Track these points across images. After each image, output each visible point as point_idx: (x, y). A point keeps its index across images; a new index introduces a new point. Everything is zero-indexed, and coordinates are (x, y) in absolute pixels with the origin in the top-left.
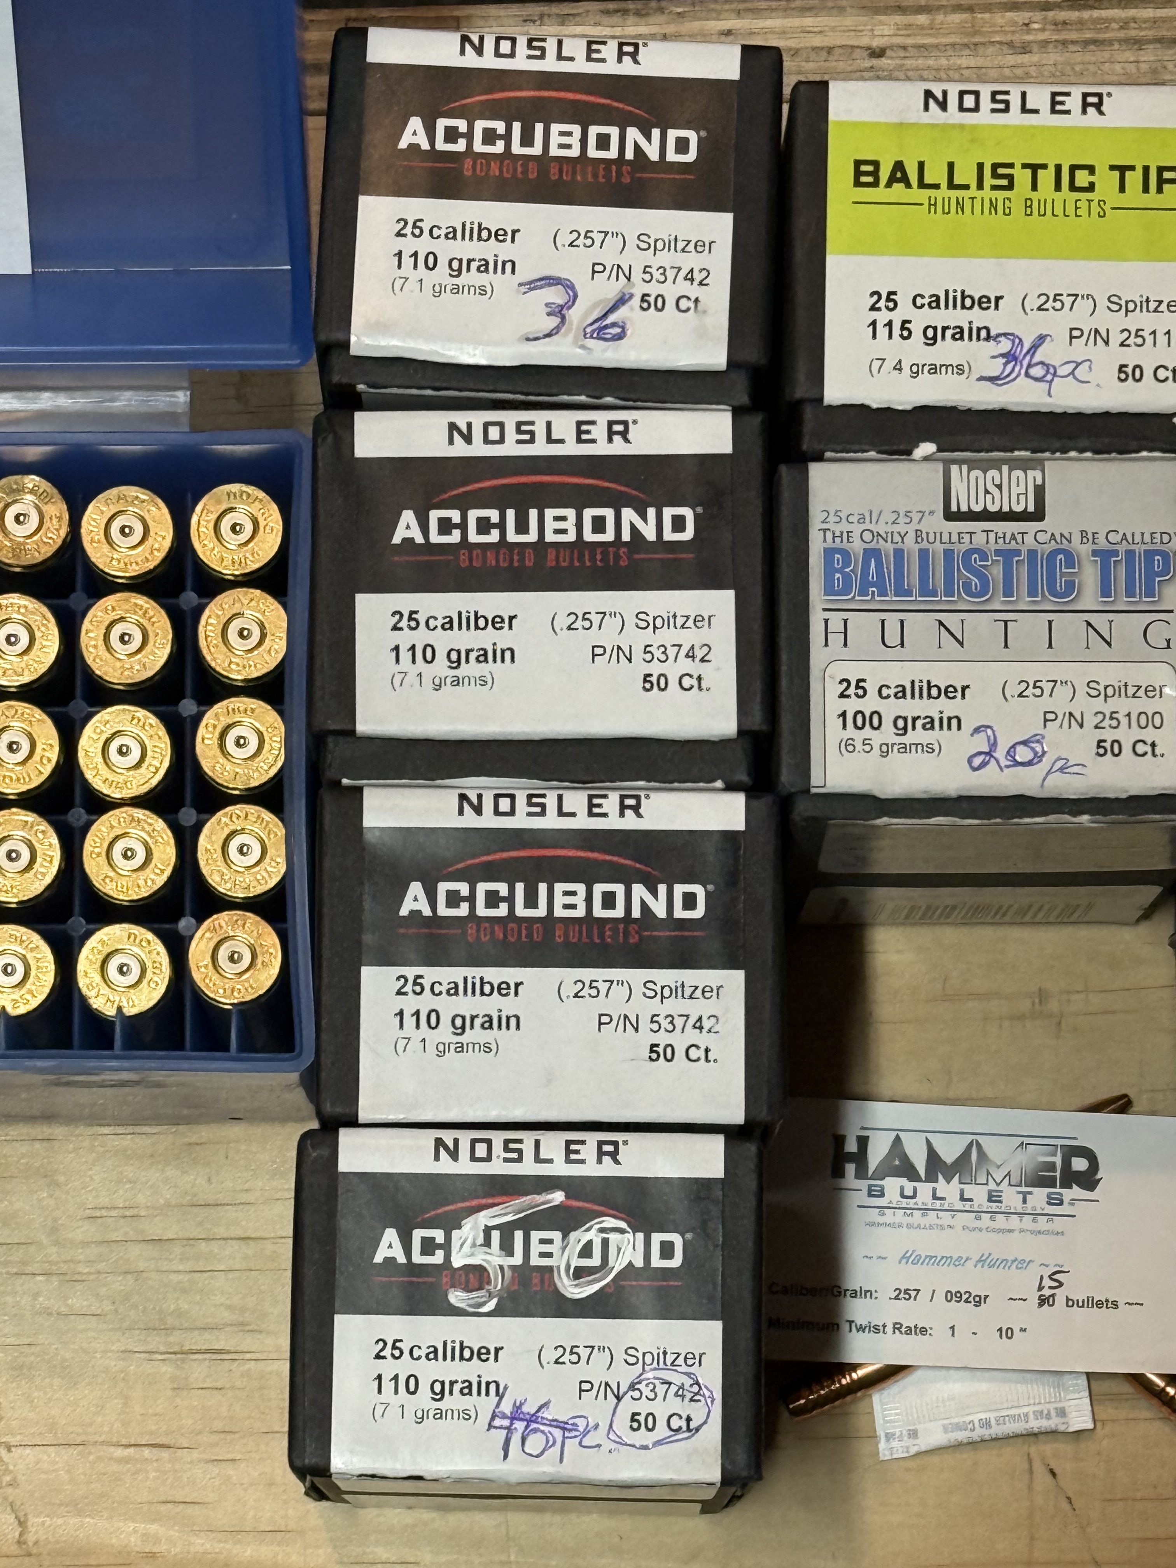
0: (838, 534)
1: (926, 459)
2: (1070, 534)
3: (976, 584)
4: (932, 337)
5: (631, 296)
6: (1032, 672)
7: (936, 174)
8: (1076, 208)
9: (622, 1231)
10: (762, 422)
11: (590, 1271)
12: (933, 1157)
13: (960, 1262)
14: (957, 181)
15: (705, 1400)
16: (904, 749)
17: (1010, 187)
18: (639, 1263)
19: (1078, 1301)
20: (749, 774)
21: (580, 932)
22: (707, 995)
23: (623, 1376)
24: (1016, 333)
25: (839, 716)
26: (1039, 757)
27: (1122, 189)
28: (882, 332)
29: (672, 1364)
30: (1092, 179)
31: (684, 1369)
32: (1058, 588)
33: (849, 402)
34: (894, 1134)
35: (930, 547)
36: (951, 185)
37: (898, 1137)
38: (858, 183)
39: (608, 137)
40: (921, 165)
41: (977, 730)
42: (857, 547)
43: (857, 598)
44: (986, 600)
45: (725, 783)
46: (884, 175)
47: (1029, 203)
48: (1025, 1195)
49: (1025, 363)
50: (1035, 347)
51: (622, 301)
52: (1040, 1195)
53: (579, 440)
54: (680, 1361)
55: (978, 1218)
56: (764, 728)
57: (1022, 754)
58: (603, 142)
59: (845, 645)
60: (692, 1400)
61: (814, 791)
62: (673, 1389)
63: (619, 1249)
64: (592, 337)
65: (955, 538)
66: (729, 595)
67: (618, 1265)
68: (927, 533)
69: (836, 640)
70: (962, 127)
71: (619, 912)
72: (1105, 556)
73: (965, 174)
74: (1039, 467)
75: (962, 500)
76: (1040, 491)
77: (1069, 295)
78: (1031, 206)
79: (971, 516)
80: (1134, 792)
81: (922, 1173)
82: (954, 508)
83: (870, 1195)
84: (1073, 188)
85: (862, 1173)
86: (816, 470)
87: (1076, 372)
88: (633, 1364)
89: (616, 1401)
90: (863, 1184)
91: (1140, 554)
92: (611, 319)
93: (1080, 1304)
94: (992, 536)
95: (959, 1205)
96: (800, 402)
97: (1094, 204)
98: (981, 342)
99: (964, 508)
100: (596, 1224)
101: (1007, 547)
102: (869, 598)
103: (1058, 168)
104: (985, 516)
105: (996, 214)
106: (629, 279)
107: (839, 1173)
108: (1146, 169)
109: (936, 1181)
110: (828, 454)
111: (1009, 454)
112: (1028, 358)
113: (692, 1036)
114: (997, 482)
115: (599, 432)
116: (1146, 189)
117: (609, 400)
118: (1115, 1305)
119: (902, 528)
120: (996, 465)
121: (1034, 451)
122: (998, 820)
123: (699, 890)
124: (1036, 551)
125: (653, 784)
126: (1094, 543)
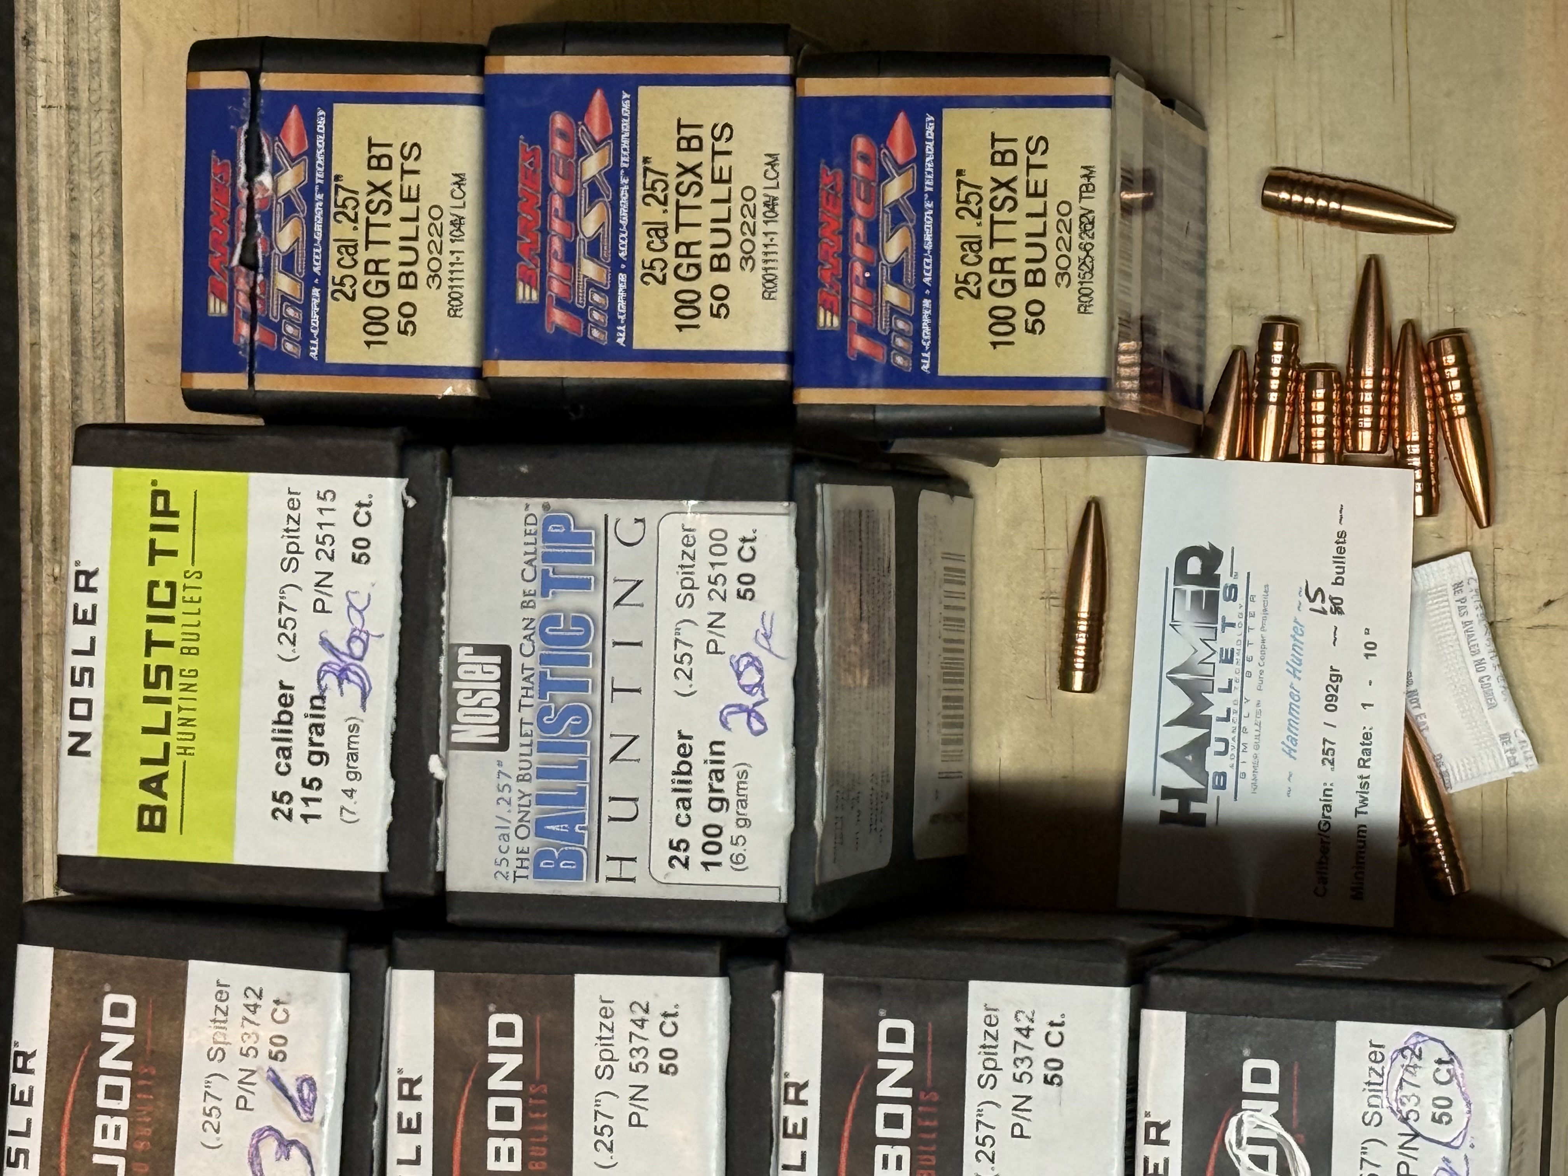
0: (519, 863)
1: (445, 765)
2: (524, 619)
3: (574, 720)
4: (319, 756)
5: (271, 1069)
6: (666, 665)
7: (154, 746)
8: (192, 602)
9: (1240, 1123)
10: (403, 938)
11: (1281, 1157)
12: (1185, 720)
13: (1295, 696)
14: (162, 725)
15: (1419, 1043)
16: (743, 802)
17: (169, 669)
18: (1274, 1106)
19: (1338, 573)
20: (766, 964)
21: (926, 1153)
22: (994, 1021)
23: (1393, 1128)
24: (318, 668)
25: (707, 869)
26: (754, 662)
27: (173, 553)
28: (314, 808)
29: (1381, 1076)
30: (162, 584)
31: (1387, 1064)
32: (581, 633)
33: (385, 845)
34: (1161, 761)
35: (535, 766)
36: (166, 731)
37: (1164, 756)
38: (162, 829)
39: (108, 1088)
40: (145, 761)
41: (724, 724)
42: (533, 844)
43: (586, 845)
44: (592, 711)
45: (774, 991)
46: (154, 801)
47: (185, 651)
48: (1226, 625)
49: (349, 660)
50: (332, 650)
51: (277, 1081)
52: (1227, 610)
53: (418, 1131)
54: (1378, 1067)
55: (1250, 675)
56: (718, 948)
57: (751, 677)
58: (114, 1093)
59: (633, 860)
60: (1419, 1057)
61: (784, 900)
62: (1407, 1076)
63: (1259, 1127)
64: (312, 1114)
65: (527, 741)
66: (581, 981)
67: (1275, 1129)
68: (521, 769)
69: (628, 870)
70: (107, 718)
71: (906, 1111)
72: (548, 585)
73: (155, 716)
74: (456, 648)
75: (488, 732)
76: (481, 650)
77: (280, 611)
78: (190, 649)
79: (504, 723)
80: (792, 560)
81: (1200, 732)
82: (496, 740)
83: (1224, 787)
84: (171, 604)
85: (1201, 796)
86: (454, 884)
87: (360, 608)
88: (1381, 1118)
89: (1419, 1139)
90: (1212, 793)
91: (548, 547)
92: (293, 1092)
93: (1341, 570)
94: (525, 701)
95: (1236, 694)
96: (385, 895)
97: (189, 582)
98: (326, 705)
99: (496, 729)
100: (1233, 1150)
101: (537, 687)
102: (586, 832)
103: (151, 619)
104: (504, 707)
105: (195, 685)
106: (253, 1072)
107: (1200, 820)
108: (154, 528)
109: (1210, 717)
110: (439, 867)
111: (443, 679)
112: (344, 658)
113: (1037, 1038)
114: (469, 693)
115: (409, 1110)
116: (174, 528)
117: (378, 1096)
118: (1342, 535)
119: (515, 796)
120: (453, 694)
121: (441, 652)
122: (820, 705)
123: (885, 1025)
124: (541, 655)
125: (774, 1067)
126: (534, 595)
